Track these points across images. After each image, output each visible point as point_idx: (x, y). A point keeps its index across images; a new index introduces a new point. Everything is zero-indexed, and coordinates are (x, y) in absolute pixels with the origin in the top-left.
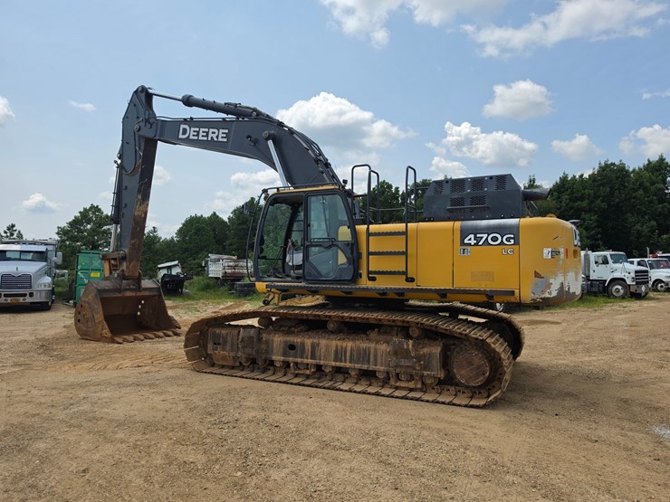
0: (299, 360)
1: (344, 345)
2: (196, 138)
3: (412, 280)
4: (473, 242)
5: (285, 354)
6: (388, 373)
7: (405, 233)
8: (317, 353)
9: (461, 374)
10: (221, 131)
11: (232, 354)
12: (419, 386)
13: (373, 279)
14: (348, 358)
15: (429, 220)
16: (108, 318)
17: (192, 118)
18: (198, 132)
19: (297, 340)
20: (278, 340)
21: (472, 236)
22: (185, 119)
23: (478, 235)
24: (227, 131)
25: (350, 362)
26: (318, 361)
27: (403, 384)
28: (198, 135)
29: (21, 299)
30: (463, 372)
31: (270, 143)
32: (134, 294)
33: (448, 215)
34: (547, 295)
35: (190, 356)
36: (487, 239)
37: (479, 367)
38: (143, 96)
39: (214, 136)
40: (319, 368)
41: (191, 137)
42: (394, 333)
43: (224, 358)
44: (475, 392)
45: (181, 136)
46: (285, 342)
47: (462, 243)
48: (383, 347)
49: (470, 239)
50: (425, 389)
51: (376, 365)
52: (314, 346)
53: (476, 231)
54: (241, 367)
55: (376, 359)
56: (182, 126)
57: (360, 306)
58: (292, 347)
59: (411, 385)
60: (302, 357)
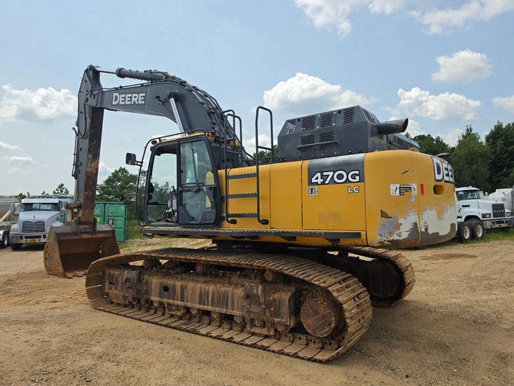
0: (171, 301)
1: (207, 288)
2: (124, 103)
3: (266, 222)
4: (320, 181)
5: (161, 296)
6: (244, 318)
7: (257, 175)
8: (185, 297)
9: (308, 322)
10: (141, 95)
11: (122, 294)
12: (272, 333)
13: (234, 222)
14: (210, 301)
15: (283, 161)
16: (62, 257)
17: (121, 87)
18: (125, 98)
19: (169, 282)
20: (155, 281)
21: (319, 175)
22: (117, 88)
23: (325, 174)
24: (144, 94)
25: (212, 306)
26: (185, 303)
27: (257, 331)
28: (125, 101)
29: (37, 240)
30: (309, 321)
31: (172, 101)
32: (90, 236)
33: (300, 154)
34: (395, 237)
35: (91, 294)
36: (333, 176)
37: (324, 317)
38: (91, 73)
39: (136, 100)
40: (188, 310)
41: (121, 103)
42: (253, 276)
43: (117, 297)
44: (326, 343)
45: (114, 103)
46: (161, 284)
47: (310, 183)
48: (240, 292)
49: (317, 178)
50: (278, 336)
51: (233, 310)
52: (183, 288)
53: (322, 169)
54: (131, 305)
55: (233, 304)
56: (115, 94)
57: (237, 248)
58: (166, 289)
59: (265, 331)
60: (174, 299)
